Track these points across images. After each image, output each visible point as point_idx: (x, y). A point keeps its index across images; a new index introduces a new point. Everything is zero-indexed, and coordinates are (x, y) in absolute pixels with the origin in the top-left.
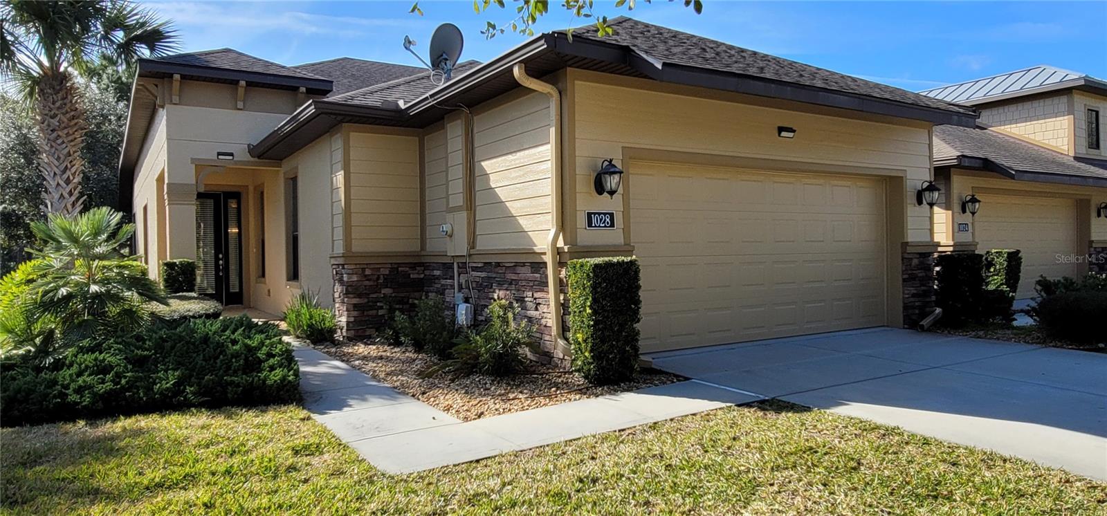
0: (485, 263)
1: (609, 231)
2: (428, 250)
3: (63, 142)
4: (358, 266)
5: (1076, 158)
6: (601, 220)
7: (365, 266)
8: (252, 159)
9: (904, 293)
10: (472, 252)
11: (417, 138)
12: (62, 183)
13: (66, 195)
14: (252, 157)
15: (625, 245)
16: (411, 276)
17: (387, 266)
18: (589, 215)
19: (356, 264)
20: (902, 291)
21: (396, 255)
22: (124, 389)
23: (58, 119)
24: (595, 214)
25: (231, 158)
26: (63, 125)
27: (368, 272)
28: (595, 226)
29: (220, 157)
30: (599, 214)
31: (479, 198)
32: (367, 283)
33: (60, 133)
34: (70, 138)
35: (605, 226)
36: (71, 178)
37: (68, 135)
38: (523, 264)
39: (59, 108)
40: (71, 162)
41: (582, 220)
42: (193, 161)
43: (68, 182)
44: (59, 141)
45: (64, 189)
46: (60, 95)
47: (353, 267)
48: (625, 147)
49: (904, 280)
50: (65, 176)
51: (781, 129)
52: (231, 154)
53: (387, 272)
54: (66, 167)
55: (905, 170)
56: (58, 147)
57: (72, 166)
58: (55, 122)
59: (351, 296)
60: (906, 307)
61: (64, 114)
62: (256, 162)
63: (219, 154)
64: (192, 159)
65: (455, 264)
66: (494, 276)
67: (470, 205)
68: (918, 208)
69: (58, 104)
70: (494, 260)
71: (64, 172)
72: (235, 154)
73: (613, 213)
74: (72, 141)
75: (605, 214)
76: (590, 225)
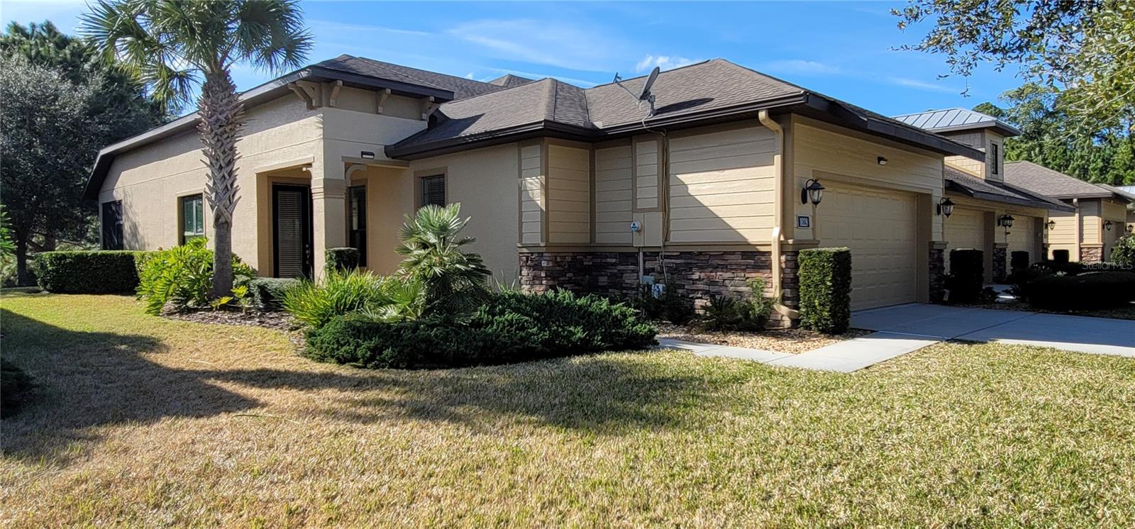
0: (681, 253)
1: (807, 230)
2: (596, 242)
3: (228, 137)
4: (553, 255)
5: (986, 181)
6: (804, 222)
7: (556, 254)
8: (387, 159)
9: (930, 278)
10: (667, 244)
11: (588, 151)
12: (226, 175)
14: (387, 156)
15: (814, 240)
16: (584, 263)
17: (569, 254)
18: (799, 219)
19: (552, 253)
20: (928, 276)
21: (576, 246)
23: (225, 115)
24: (801, 217)
25: (372, 157)
27: (559, 259)
28: (802, 226)
29: (364, 156)
31: (673, 203)
32: (558, 268)
35: (806, 227)
37: (231, 130)
38: (734, 253)
41: (796, 222)
44: (225, 136)
45: (228, 181)
46: (227, 93)
47: (550, 255)
49: (930, 269)
51: (880, 159)
53: (570, 260)
55: (933, 190)
58: (222, 118)
59: (549, 278)
60: (931, 289)
62: (390, 162)
63: (363, 153)
64: (343, 157)
65: (641, 253)
66: (695, 262)
67: (665, 207)
68: (937, 216)
70: (696, 250)
71: (228, 164)
72: (374, 154)
73: (809, 218)
75: (805, 217)
76: (799, 224)
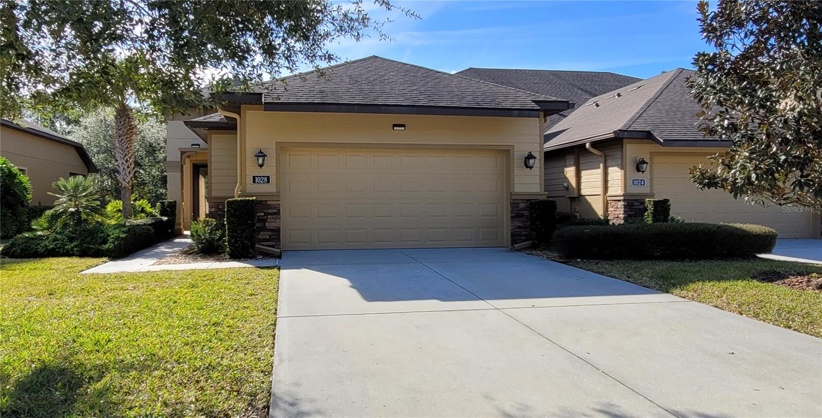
1: (266, 185)
3: (125, 142)
6: (261, 180)
12: (124, 162)
13: (126, 168)
15: (277, 192)
18: (254, 177)
22: (57, 248)
23: (122, 131)
24: (257, 177)
25: (198, 147)
26: (124, 133)
28: (258, 183)
30: (260, 177)
33: (123, 137)
34: (128, 140)
35: (264, 183)
36: (129, 159)
37: (127, 138)
39: (123, 125)
40: (128, 151)
41: (250, 180)
42: (179, 149)
43: (127, 161)
44: (123, 142)
45: (125, 165)
46: (123, 119)
48: (279, 142)
50: (125, 159)
51: (395, 126)
52: (199, 145)
54: (126, 154)
55: (513, 145)
56: (123, 145)
57: (129, 153)
58: (121, 132)
61: (125, 128)
63: (193, 145)
69: (122, 123)
71: (125, 157)
72: (201, 145)
73: (269, 177)
74: (129, 141)
75: (264, 177)
76: (254, 182)
